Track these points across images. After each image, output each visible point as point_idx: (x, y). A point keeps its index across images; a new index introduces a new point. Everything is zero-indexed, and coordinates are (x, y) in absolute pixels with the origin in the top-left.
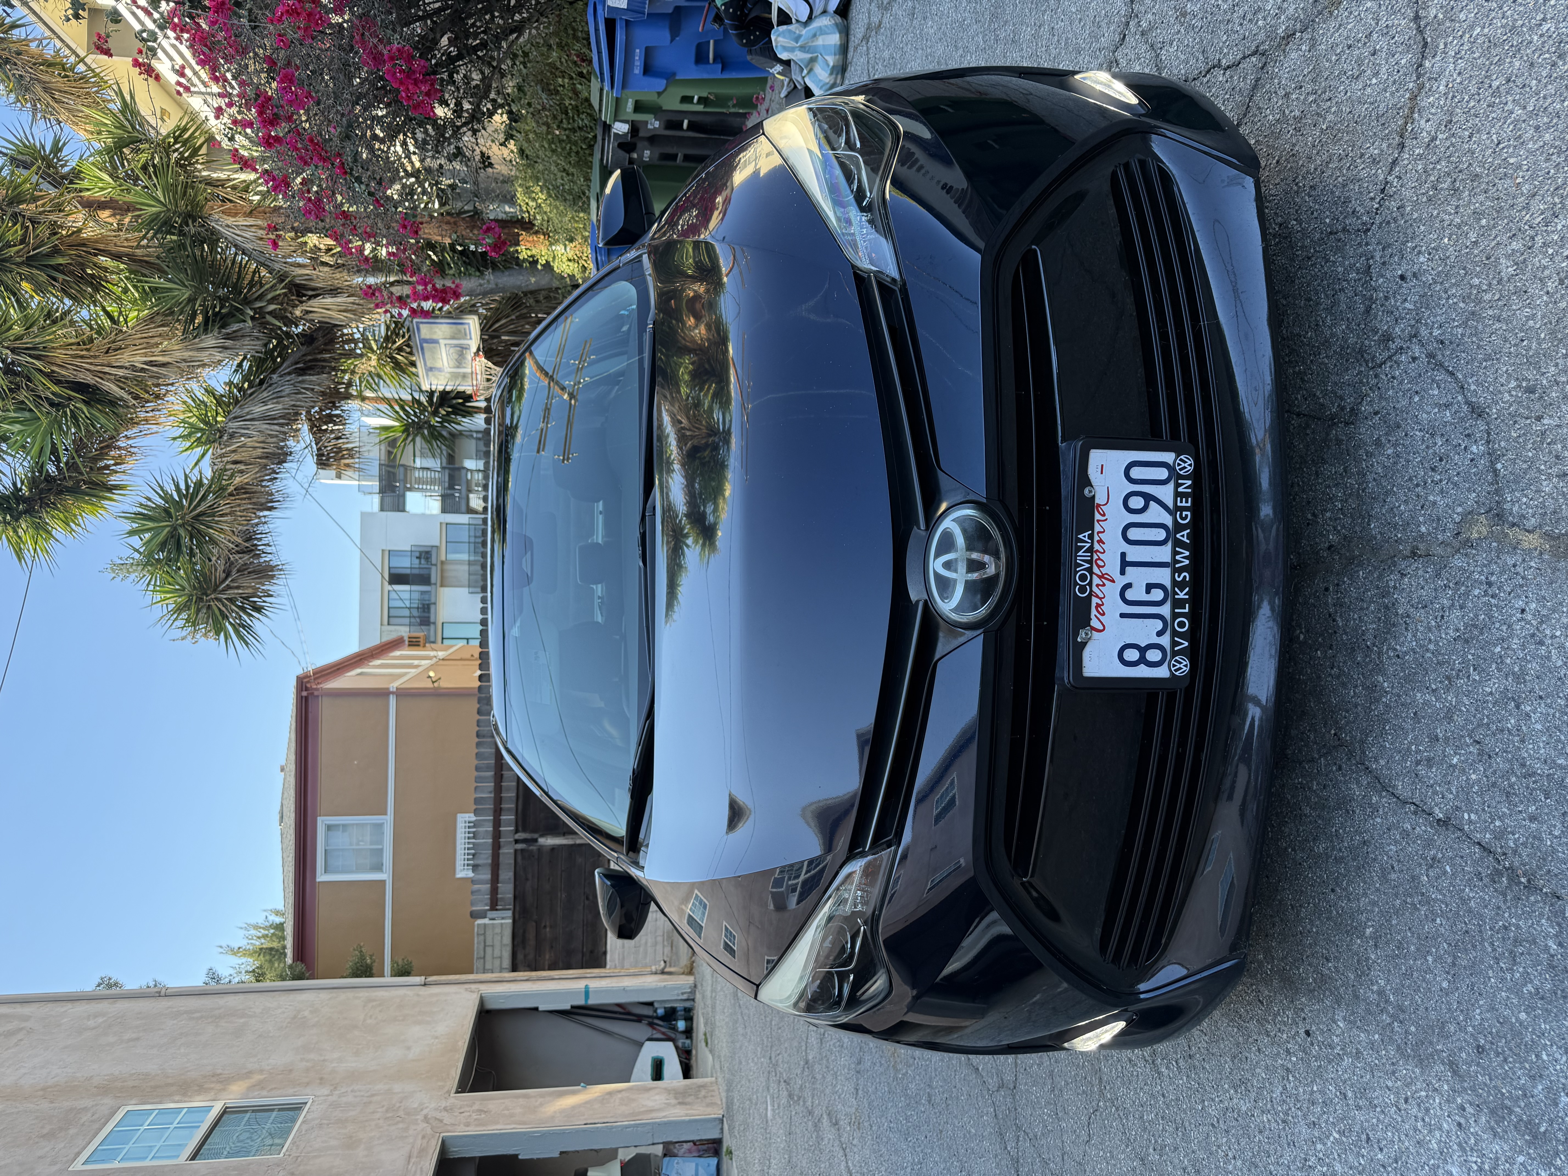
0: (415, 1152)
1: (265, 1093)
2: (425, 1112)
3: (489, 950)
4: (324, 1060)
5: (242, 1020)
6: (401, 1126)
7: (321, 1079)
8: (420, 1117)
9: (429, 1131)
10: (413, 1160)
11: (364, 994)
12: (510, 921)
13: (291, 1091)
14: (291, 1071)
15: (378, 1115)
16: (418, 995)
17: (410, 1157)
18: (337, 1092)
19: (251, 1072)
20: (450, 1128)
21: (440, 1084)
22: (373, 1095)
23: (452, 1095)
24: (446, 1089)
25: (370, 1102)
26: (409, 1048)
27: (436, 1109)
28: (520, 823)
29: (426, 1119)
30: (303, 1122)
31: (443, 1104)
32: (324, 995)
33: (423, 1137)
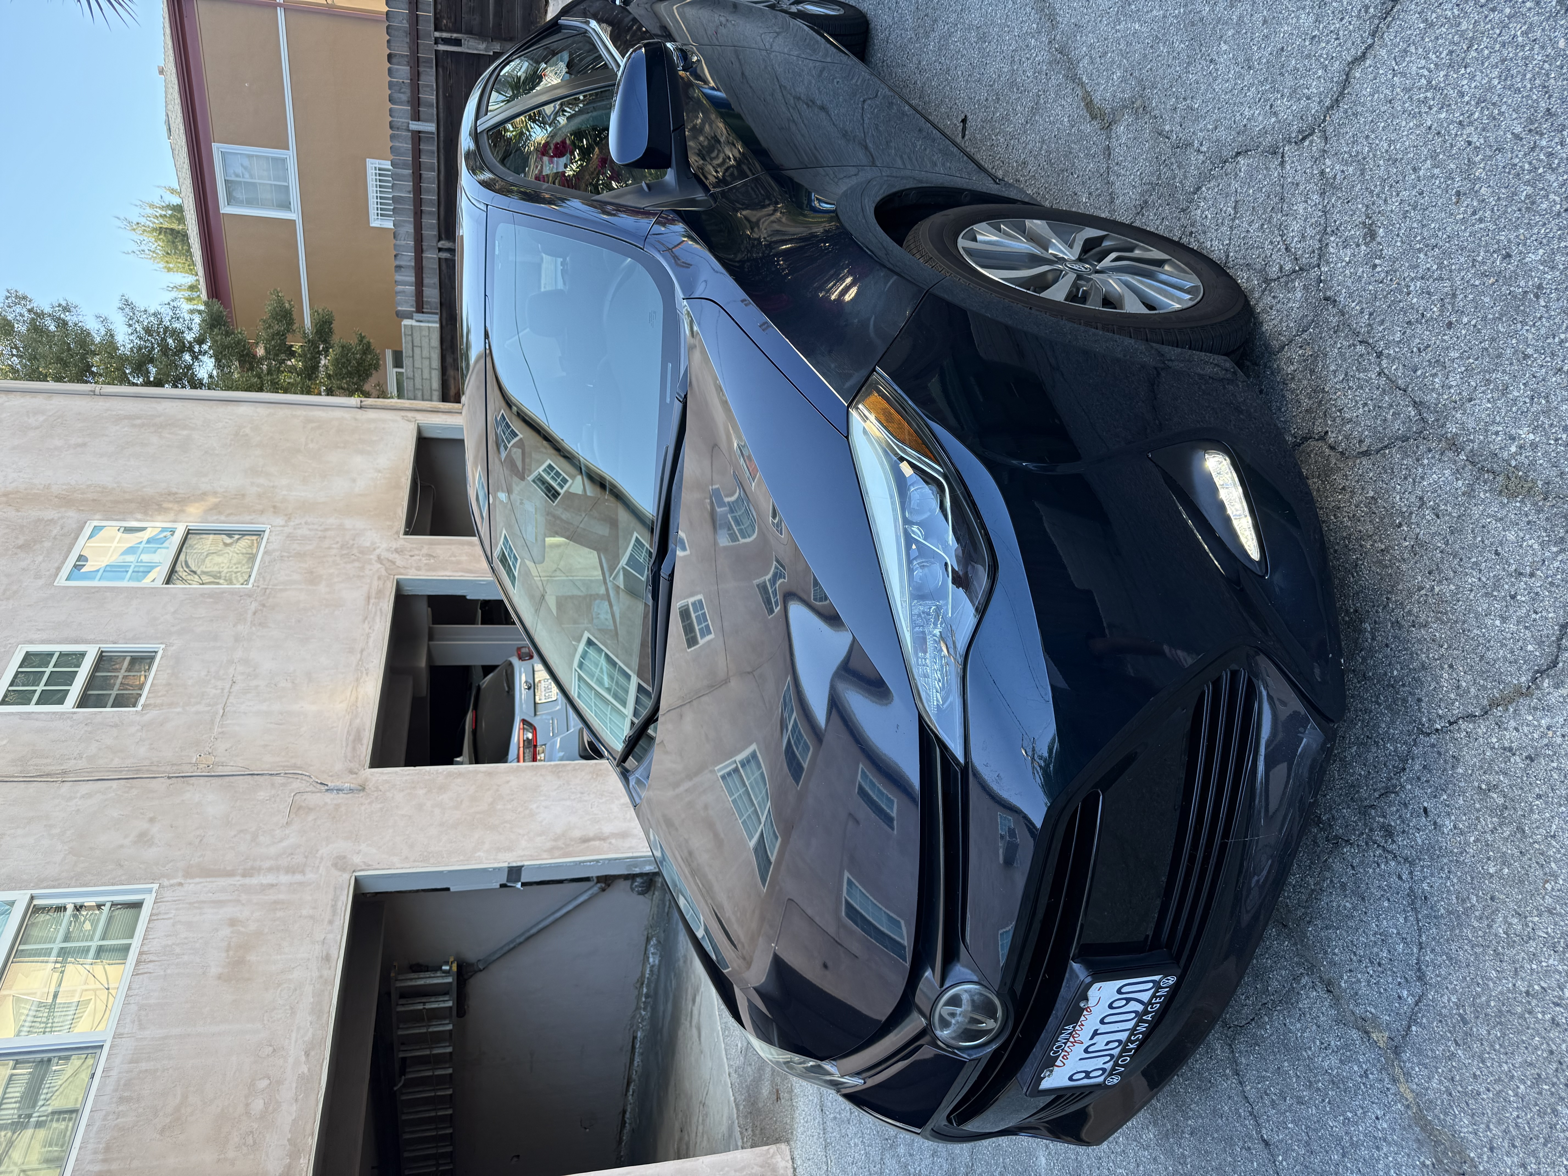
0: (373, 594)
1: (223, 518)
2: (378, 552)
3: (417, 351)
4: (273, 487)
5: (185, 432)
6: (357, 564)
7: (274, 507)
8: (373, 557)
9: (384, 573)
10: (372, 601)
11: (301, 412)
12: (438, 325)
13: (248, 518)
14: (243, 495)
15: (334, 552)
16: (356, 419)
17: (369, 598)
18: (292, 524)
19: (205, 494)
20: (402, 571)
21: (388, 523)
22: (326, 530)
23: (402, 536)
24: (395, 529)
25: (325, 537)
26: (354, 481)
27: (388, 550)
28: (443, 230)
29: (379, 559)
30: (265, 553)
31: (394, 545)
32: (262, 410)
33: (379, 578)
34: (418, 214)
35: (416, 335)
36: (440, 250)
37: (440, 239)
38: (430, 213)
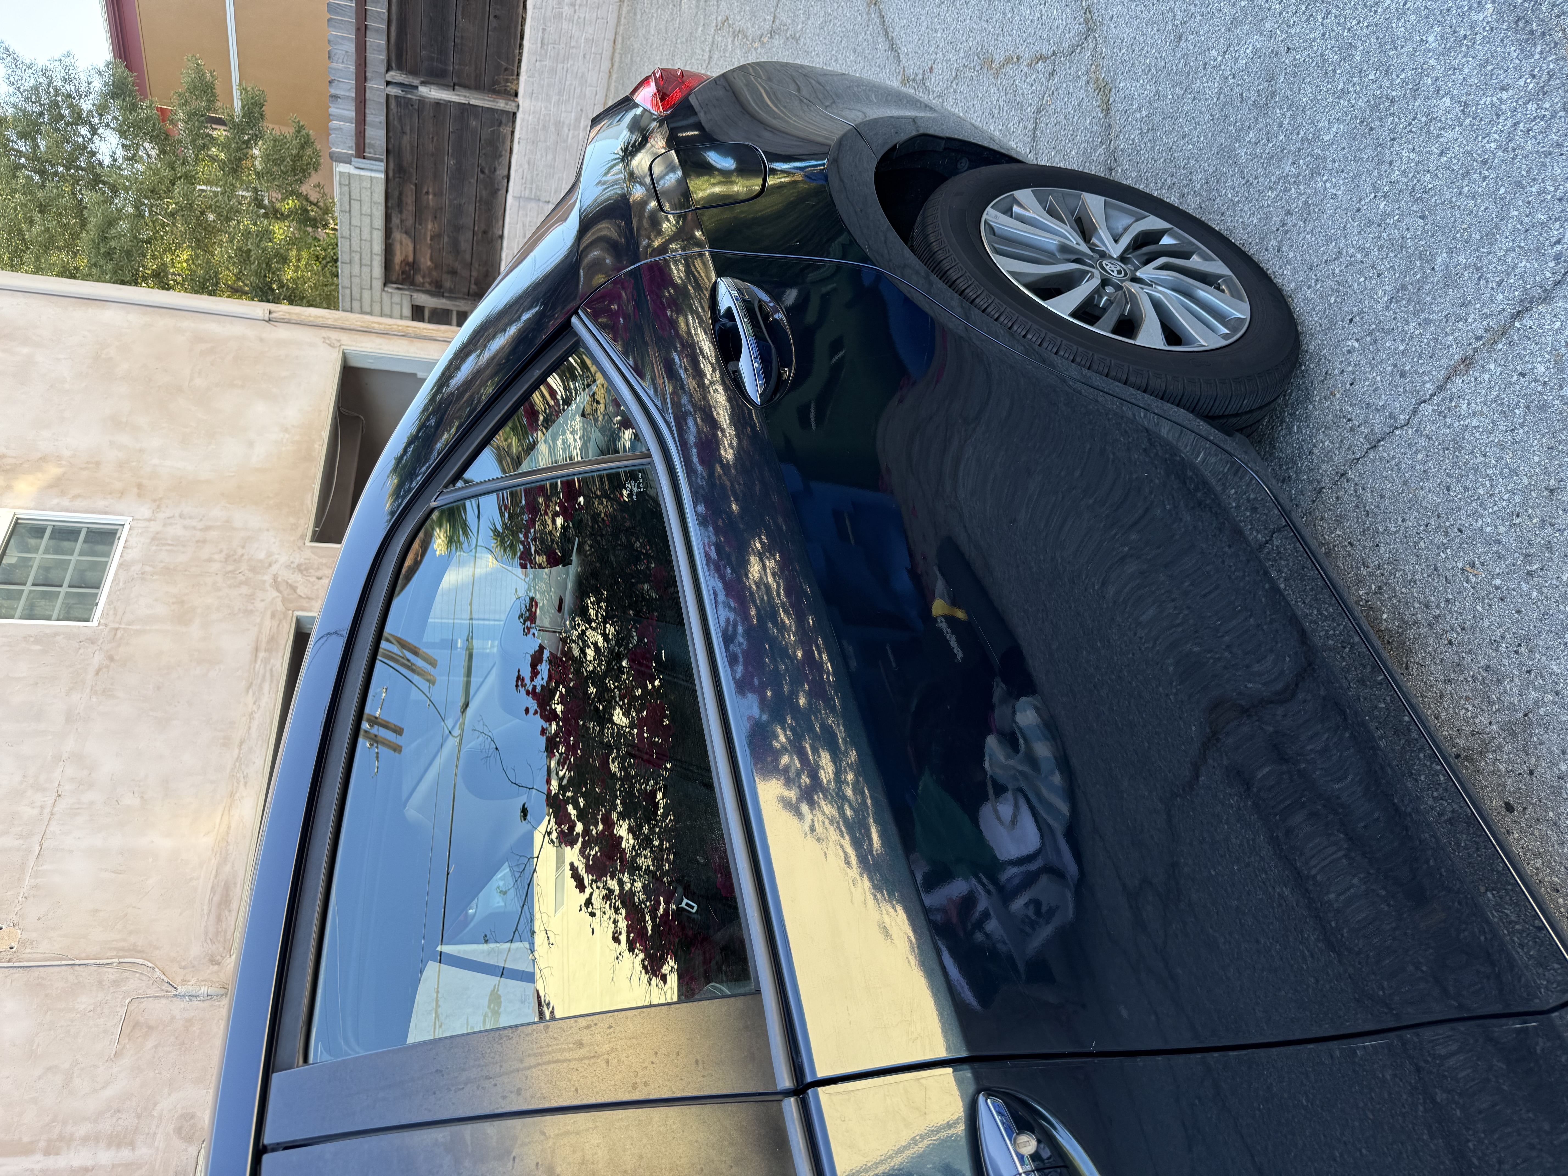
0: (263, 645)
1: (66, 502)
2: (274, 569)
3: (356, 205)
4: (141, 451)
5: (25, 350)
6: (244, 590)
7: (140, 486)
8: (268, 578)
9: (280, 607)
10: (262, 655)
11: (188, 324)
12: (382, 176)
13: (101, 504)
14: (98, 464)
15: (215, 567)
16: (261, 340)
17: (257, 649)
18: (161, 516)
19: (44, 459)
20: (304, 603)
21: (292, 520)
22: (208, 528)
23: (308, 544)
24: (300, 532)
25: (204, 541)
26: (251, 444)
27: (288, 567)
28: (393, 58)
29: (276, 584)
30: (121, 565)
31: (298, 559)
32: (135, 318)
33: (273, 616)
34: (362, 30)
35: (355, 185)
36: (388, 83)
37: (389, 69)
38: (377, 30)
